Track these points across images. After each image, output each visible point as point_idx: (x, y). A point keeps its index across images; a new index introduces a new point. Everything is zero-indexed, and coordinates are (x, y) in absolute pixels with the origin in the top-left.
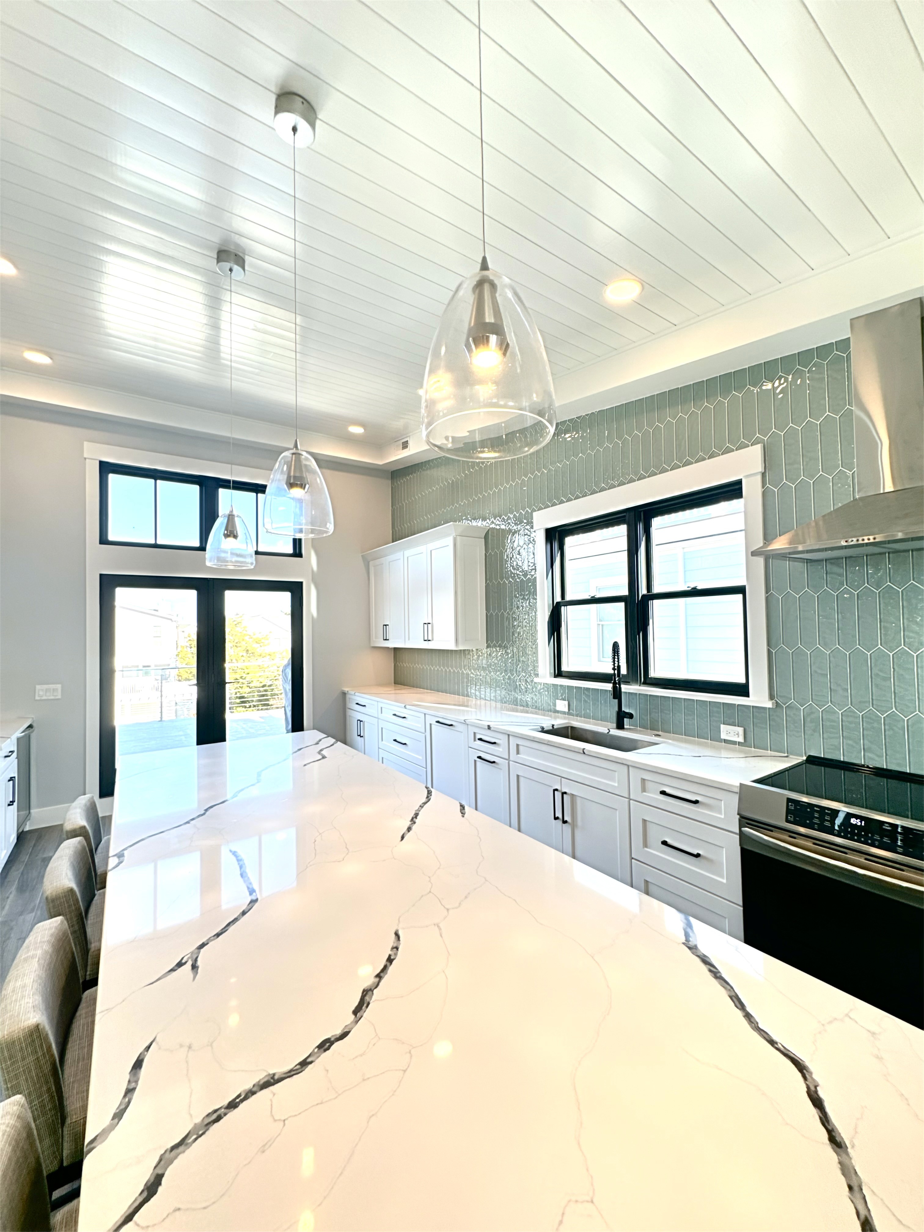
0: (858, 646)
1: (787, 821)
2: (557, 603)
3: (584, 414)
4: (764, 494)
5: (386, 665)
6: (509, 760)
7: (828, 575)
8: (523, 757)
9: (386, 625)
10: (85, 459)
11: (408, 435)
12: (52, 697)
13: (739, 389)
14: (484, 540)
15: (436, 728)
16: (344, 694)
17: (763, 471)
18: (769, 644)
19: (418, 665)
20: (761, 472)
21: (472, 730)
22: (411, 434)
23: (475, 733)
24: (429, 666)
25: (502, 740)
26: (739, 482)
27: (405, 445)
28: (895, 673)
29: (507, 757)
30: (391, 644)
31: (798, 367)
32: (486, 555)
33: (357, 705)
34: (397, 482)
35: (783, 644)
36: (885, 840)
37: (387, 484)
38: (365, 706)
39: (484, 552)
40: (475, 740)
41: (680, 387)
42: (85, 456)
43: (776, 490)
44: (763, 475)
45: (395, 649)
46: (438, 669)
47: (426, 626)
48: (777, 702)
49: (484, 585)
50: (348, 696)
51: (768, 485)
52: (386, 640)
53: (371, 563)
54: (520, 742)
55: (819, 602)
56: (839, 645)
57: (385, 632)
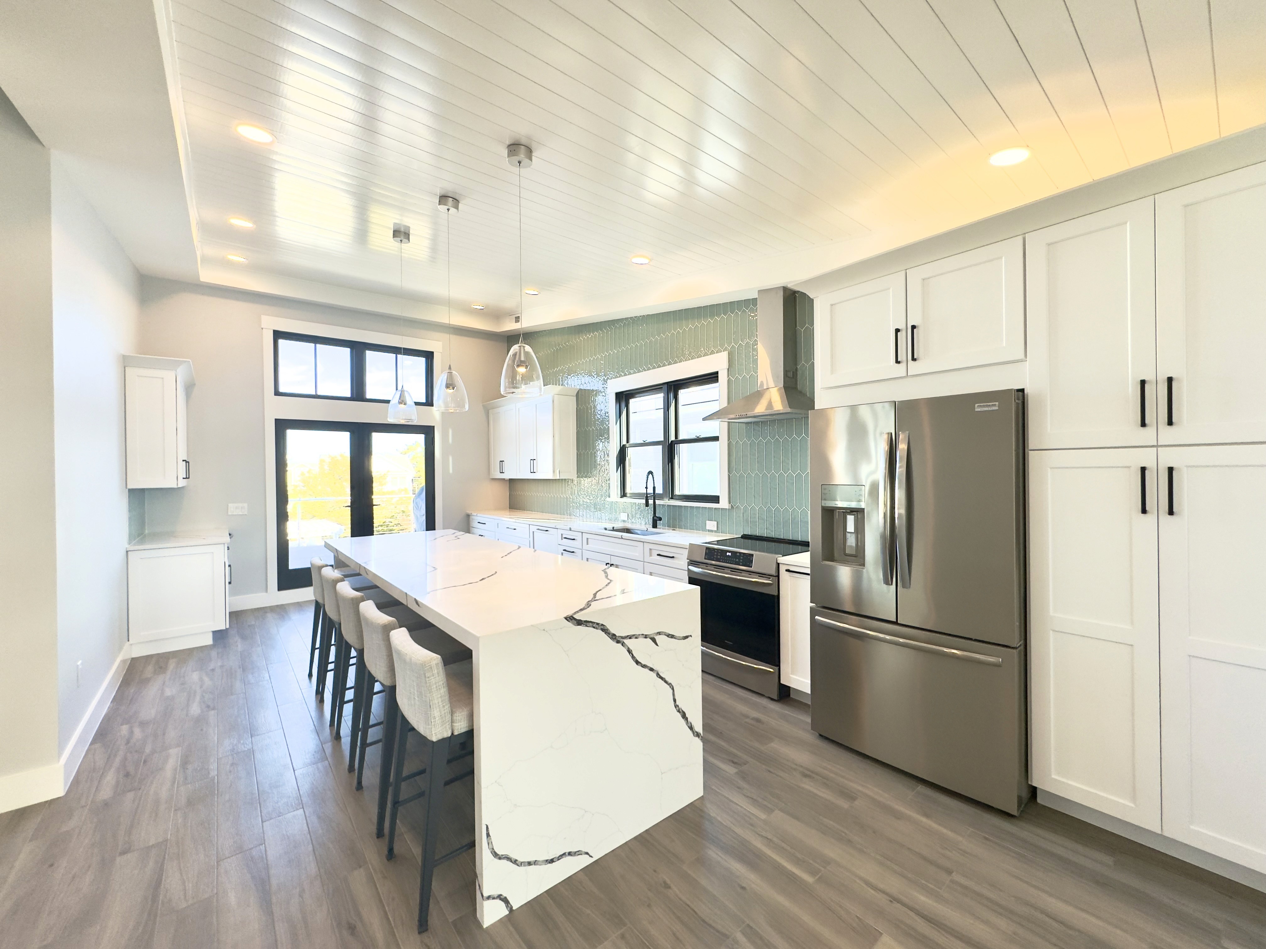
0: (765, 471)
1: (705, 559)
2: (623, 445)
3: (638, 315)
4: (729, 381)
5: (503, 492)
6: (582, 549)
7: (754, 431)
8: (592, 546)
9: (502, 461)
10: (262, 328)
11: (520, 312)
12: (241, 513)
14: (575, 397)
15: (538, 534)
16: (468, 516)
18: (729, 471)
19: (528, 493)
20: (727, 367)
21: (560, 532)
22: (522, 311)
23: (562, 534)
24: (536, 493)
25: (578, 536)
26: (717, 373)
27: (517, 319)
29: (581, 548)
30: (507, 476)
32: (577, 408)
33: (479, 524)
35: (735, 471)
38: (485, 524)
40: (562, 539)
42: (263, 326)
43: (734, 380)
44: (728, 369)
45: (511, 480)
46: (541, 494)
47: (532, 461)
48: (732, 505)
49: (575, 432)
50: (471, 517)
51: (730, 376)
52: (502, 473)
53: (490, 411)
54: (589, 536)
55: (750, 446)
57: (501, 467)
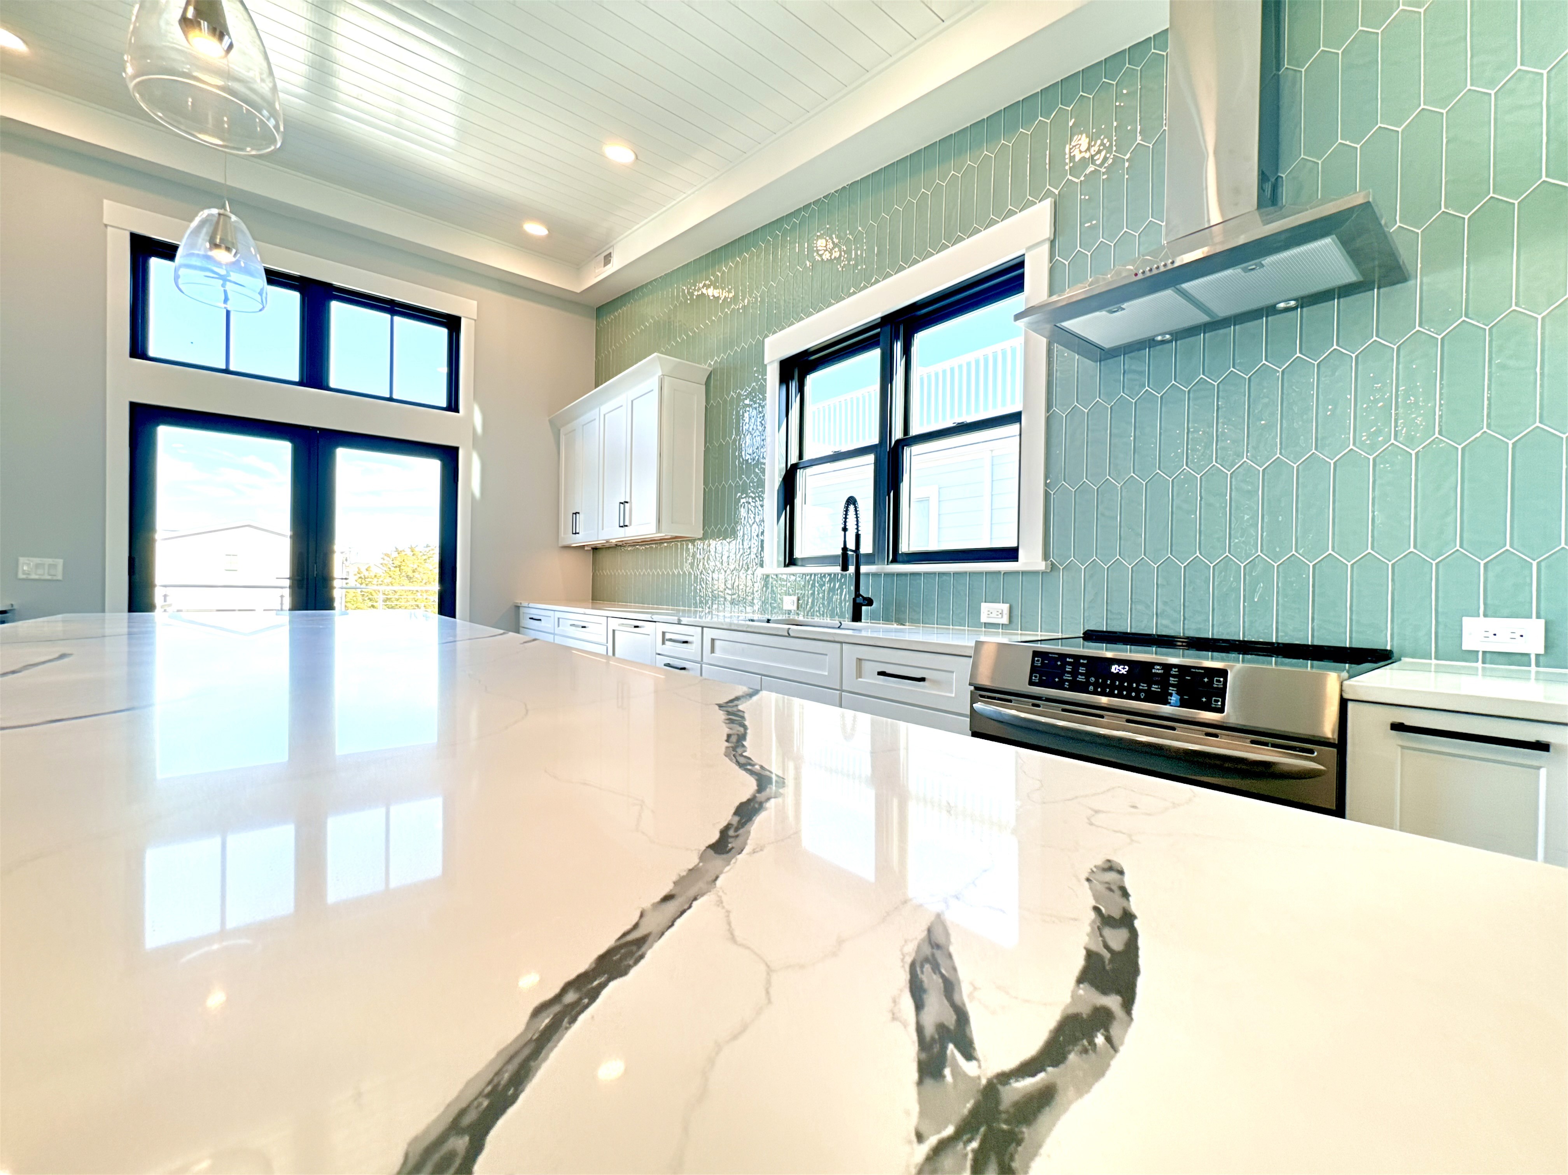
0: (1158, 471)
1: (1031, 683)
2: (792, 465)
3: (833, 191)
4: (1052, 271)
6: (701, 662)
7: (1126, 375)
9: (576, 513)
10: (106, 226)
11: (611, 244)
12: (47, 577)
13: (1026, 123)
14: (704, 386)
16: (517, 607)
17: (1052, 237)
18: (1047, 483)
19: (621, 571)
20: (1048, 239)
21: (663, 629)
22: (614, 242)
23: (665, 633)
25: (695, 636)
26: (1021, 262)
27: (607, 259)
28: (1202, 502)
30: (585, 539)
31: (1104, 80)
32: (706, 407)
33: (532, 620)
34: (603, 321)
35: (1064, 481)
36: (1155, 688)
37: (588, 325)
38: (540, 620)
39: (704, 404)
40: (663, 643)
41: (953, 133)
42: (105, 221)
43: (1067, 263)
44: (1052, 244)
45: (592, 548)
46: (642, 571)
47: (622, 506)
48: (1052, 564)
49: (703, 449)
50: (522, 610)
51: (1057, 257)
52: (576, 533)
53: (562, 429)
54: (715, 633)
55: (1113, 415)
56: (1134, 473)
57: (575, 524)
